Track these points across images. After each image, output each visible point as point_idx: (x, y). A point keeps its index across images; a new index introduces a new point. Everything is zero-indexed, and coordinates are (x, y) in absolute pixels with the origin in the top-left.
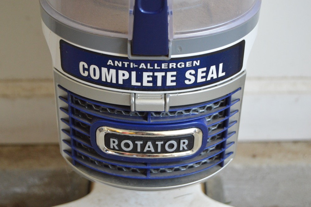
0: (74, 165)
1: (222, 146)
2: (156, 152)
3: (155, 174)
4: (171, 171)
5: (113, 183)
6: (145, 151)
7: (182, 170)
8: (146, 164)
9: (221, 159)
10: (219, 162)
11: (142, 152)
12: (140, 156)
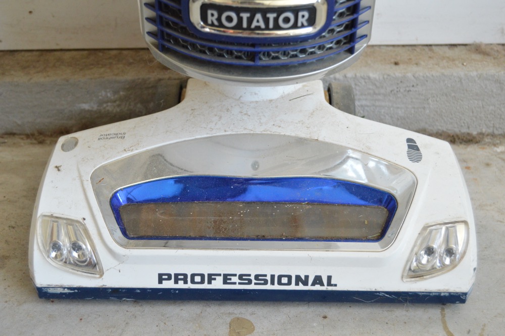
0: (160, 51)
1: (353, 24)
2: (267, 28)
3: (265, 60)
4: (286, 58)
5: (212, 72)
6: (253, 26)
7: (301, 56)
8: (253, 45)
9: (352, 43)
10: (348, 46)
11: (249, 28)
12: (245, 34)
